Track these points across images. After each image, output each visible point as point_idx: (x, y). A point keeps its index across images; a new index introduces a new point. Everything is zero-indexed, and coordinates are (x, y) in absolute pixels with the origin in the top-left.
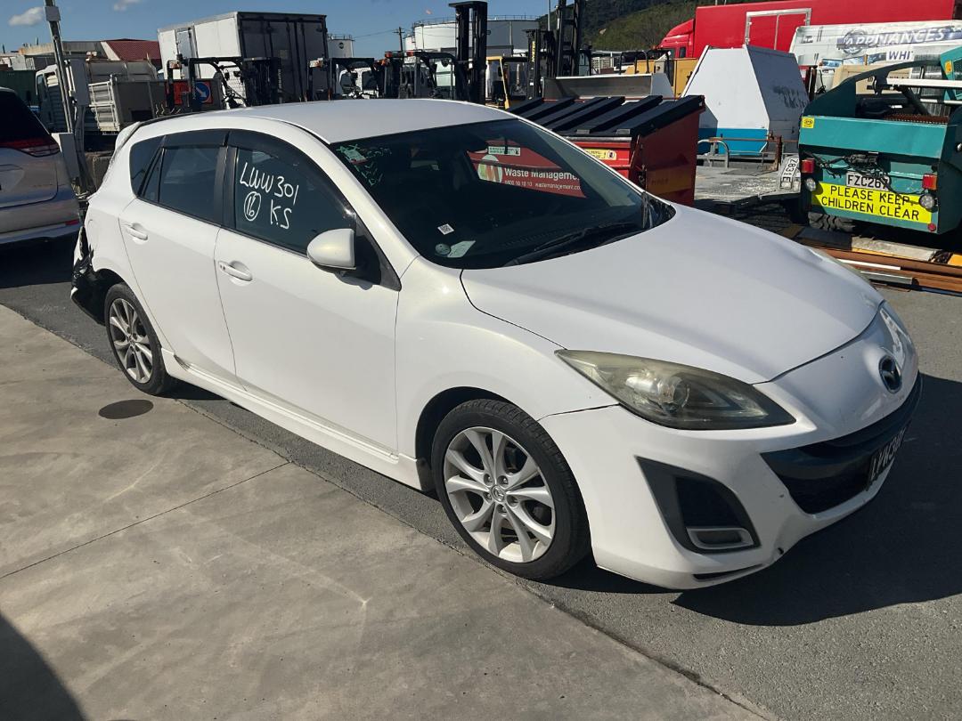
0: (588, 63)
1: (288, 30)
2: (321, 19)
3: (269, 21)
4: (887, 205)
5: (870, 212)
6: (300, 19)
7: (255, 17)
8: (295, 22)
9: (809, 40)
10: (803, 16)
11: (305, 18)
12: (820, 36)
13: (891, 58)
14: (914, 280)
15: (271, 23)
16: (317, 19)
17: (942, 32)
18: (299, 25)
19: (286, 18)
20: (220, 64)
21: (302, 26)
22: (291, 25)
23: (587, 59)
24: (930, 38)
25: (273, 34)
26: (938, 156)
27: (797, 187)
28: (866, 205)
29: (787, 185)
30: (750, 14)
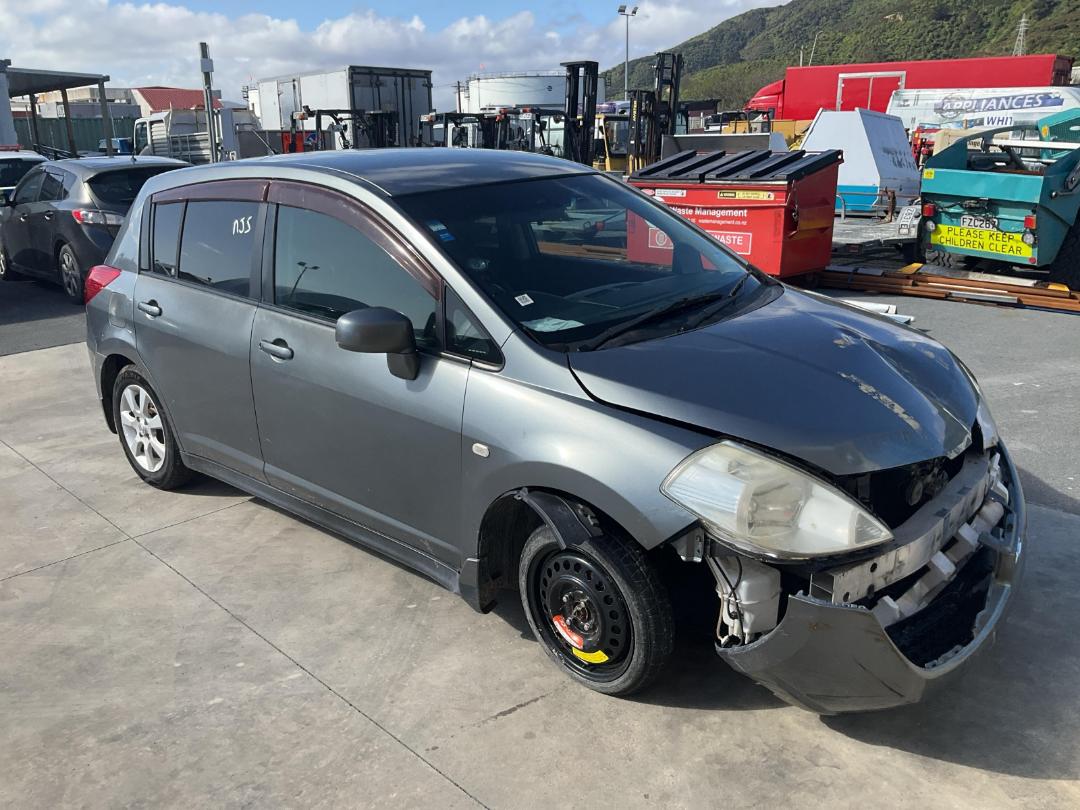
0: (684, 123)
1: (396, 84)
2: (427, 74)
3: (378, 75)
4: (996, 242)
5: (980, 249)
6: (408, 74)
7: (363, 71)
8: (402, 77)
9: (906, 103)
10: (898, 79)
11: (413, 74)
12: (917, 99)
13: (988, 123)
14: (1019, 300)
15: (381, 78)
16: (423, 74)
17: (1041, 98)
18: (406, 79)
19: (394, 72)
20: (339, 116)
21: (409, 81)
22: (399, 79)
23: (684, 119)
24: (1028, 104)
25: (381, 88)
26: (1037, 200)
27: (914, 233)
28: (977, 244)
29: (905, 231)
30: (841, 76)
